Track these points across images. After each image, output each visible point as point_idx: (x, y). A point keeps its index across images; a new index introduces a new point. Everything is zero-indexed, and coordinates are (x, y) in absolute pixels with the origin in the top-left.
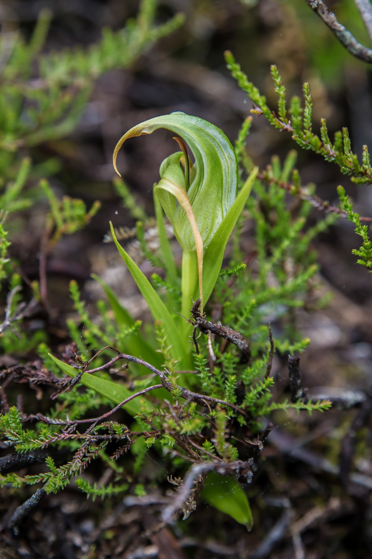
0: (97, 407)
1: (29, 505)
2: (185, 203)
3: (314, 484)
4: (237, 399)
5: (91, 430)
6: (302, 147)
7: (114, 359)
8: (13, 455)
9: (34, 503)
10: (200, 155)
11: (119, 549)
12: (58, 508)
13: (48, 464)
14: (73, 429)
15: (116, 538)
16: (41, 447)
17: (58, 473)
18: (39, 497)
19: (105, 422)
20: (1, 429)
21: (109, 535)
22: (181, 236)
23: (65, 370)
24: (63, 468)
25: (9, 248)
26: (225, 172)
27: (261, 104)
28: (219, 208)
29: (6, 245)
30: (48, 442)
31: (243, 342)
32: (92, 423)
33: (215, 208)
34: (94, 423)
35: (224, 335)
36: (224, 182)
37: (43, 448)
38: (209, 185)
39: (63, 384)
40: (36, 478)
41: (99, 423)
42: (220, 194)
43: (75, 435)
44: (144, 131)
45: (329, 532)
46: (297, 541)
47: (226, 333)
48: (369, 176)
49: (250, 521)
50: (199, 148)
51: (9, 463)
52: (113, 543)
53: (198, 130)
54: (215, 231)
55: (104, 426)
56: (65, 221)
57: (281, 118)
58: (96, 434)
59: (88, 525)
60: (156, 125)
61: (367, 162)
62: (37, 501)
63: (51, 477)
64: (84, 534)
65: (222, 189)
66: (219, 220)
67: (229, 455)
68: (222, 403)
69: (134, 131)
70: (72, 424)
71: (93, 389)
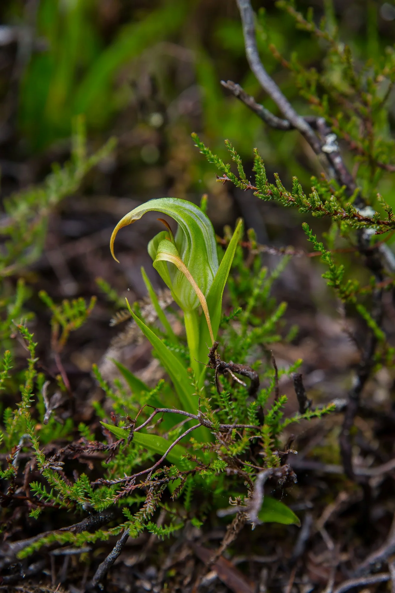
0: (140, 464)
1: (112, 558)
2: (183, 268)
3: (323, 485)
4: (259, 422)
5: (149, 479)
6: (264, 200)
7: (152, 415)
8: (88, 518)
9: (116, 555)
10: (185, 226)
11: (187, 580)
12: (122, 564)
13: (126, 514)
14: (134, 482)
15: (178, 574)
16: (114, 503)
17: (135, 520)
18: (120, 548)
19: (158, 470)
20: (74, 499)
21: (172, 573)
22: (181, 299)
23: (117, 433)
24: (137, 515)
25: (36, 349)
26: (206, 238)
27: (227, 171)
28: (208, 268)
29: (34, 346)
30: (118, 497)
31: (253, 373)
32: (148, 473)
33: (205, 269)
34: (150, 472)
35: (237, 370)
36: (206, 246)
37: (115, 503)
38: (196, 251)
39: (113, 448)
40: (119, 528)
41: (154, 472)
42: (206, 256)
43: (140, 485)
44: (134, 218)
45: (342, 524)
46: (325, 535)
47: (238, 368)
48: (323, 209)
49: (295, 519)
50: (182, 221)
51: (88, 525)
52: (179, 579)
53: (177, 208)
54: (209, 287)
55: (159, 473)
56: (68, 321)
57: (243, 180)
58: (156, 479)
59: (152, 571)
60: (143, 211)
61: (318, 200)
62: (119, 551)
63: (130, 524)
64: (150, 579)
65: (206, 253)
66: (210, 278)
67: (275, 464)
68: (249, 428)
69: (124, 221)
70: (131, 479)
71: (141, 445)
